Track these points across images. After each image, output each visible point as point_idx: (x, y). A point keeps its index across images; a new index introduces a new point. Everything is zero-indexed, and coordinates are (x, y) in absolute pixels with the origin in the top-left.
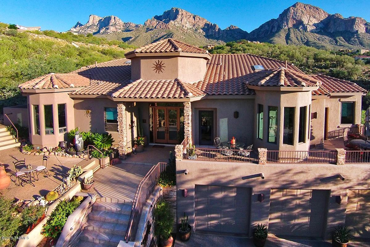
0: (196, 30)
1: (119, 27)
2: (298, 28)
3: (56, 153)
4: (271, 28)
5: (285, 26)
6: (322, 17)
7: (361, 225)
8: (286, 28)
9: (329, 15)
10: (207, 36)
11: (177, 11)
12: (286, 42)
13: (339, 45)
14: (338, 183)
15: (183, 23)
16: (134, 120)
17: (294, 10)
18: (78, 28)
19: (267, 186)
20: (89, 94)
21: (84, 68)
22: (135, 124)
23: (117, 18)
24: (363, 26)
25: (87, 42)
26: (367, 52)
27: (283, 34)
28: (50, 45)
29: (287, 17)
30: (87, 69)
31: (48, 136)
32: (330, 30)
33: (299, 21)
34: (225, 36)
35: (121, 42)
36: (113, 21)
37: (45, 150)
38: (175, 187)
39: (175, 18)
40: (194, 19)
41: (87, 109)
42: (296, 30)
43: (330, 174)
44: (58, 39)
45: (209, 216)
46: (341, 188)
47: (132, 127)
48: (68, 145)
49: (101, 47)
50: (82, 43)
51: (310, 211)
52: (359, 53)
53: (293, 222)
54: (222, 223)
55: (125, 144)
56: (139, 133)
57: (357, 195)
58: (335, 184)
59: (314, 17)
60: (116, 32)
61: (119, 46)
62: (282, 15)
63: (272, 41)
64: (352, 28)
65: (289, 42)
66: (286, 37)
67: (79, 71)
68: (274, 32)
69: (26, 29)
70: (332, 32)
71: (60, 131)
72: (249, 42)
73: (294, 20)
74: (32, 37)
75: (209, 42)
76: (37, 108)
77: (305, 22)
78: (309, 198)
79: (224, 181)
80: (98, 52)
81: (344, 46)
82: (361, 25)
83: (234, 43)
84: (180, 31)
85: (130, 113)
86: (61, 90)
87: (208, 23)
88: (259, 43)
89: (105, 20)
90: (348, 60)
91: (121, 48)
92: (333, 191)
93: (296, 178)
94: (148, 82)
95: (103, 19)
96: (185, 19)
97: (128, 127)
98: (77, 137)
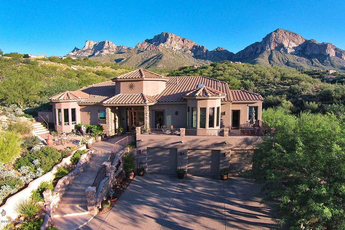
0: (185, 51)
1: (112, 50)
2: (279, 50)
3: (71, 135)
4: (255, 50)
5: (268, 48)
6: (300, 41)
7: (239, 170)
8: (269, 50)
9: (306, 40)
10: (196, 57)
11: (167, 35)
12: (268, 62)
13: (314, 65)
14: (225, 146)
15: (172, 45)
16: (116, 118)
17: (276, 35)
18: (75, 53)
19: (185, 148)
20: (89, 103)
21: (84, 88)
22: (117, 120)
23: (111, 43)
24: (333, 51)
25: (84, 65)
26: (335, 72)
27: (266, 55)
28: (54, 69)
29: (269, 41)
30: (87, 88)
31: (66, 126)
32: (307, 53)
33: (280, 44)
34: (213, 56)
35: (113, 64)
36: (106, 45)
37: (64, 134)
38: (136, 149)
39: (165, 41)
40: (183, 42)
41: (88, 111)
42: (277, 52)
43: (219, 142)
44: (60, 64)
45: (155, 165)
46: (226, 149)
47: (115, 122)
48: (77, 132)
49: (95, 69)
50: (79, 66)
51: (211, 162)
52: (329, 72)
53: (201, 168)
54: (162, 169)
55: (110, 130)
56: (120, 126)
57: (237, 153)
58: (223, 147)
59: (294, 42)
60: (110, 54)
61: (112, 68)
62: (265, 39)
63: (256, 61)
64: (325, 52)
65: (272, 62)
66: (268, 58)
67: (82, 89)
68: (258, 53)
69: (35, 57)
70: (308, 54)
71: (73, 124)
72: (231, 62)
73: (276, 43)
74: (41, 63)
75: (198, 62)
76: (60, 110)
77: (286, 45)
78: (209, 155)
79: (162, 145)
80: (93, 73)
81: (318, 67)
82: (332, 50)
83: (217, 64)
84: (169, 52)
85: (114, 114)
86: (74, 100)
87: (196, 45)
88: (240, 63)
89: (100, 44)
90: (305, 79)
91: (113, 69)
92: (222, 151)
93: (201, 144)
94: (125, 95)
95: (98, 43)
96: (174, 41)
97: (113, 121)
98: (82, 126)
